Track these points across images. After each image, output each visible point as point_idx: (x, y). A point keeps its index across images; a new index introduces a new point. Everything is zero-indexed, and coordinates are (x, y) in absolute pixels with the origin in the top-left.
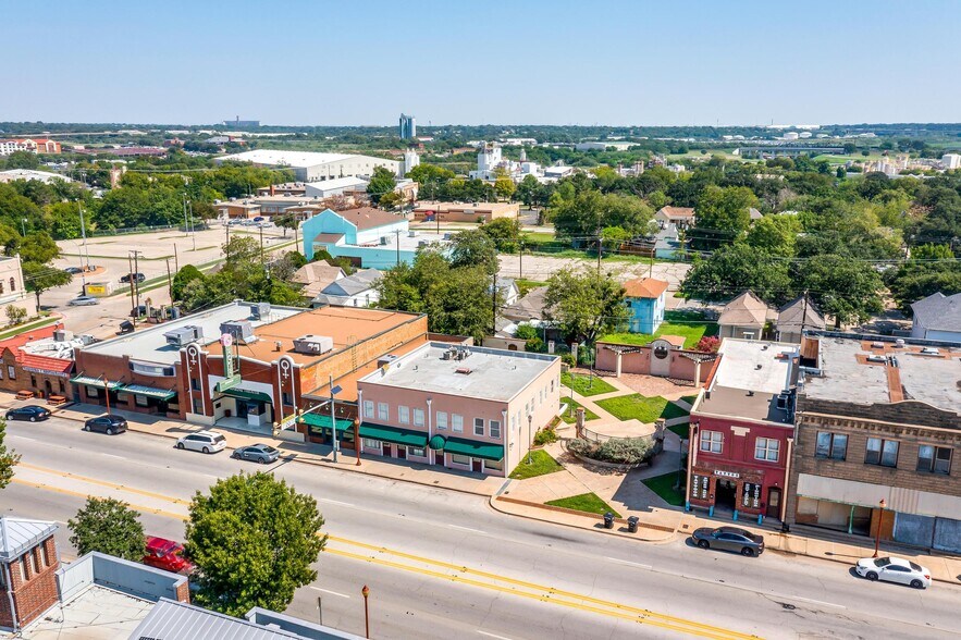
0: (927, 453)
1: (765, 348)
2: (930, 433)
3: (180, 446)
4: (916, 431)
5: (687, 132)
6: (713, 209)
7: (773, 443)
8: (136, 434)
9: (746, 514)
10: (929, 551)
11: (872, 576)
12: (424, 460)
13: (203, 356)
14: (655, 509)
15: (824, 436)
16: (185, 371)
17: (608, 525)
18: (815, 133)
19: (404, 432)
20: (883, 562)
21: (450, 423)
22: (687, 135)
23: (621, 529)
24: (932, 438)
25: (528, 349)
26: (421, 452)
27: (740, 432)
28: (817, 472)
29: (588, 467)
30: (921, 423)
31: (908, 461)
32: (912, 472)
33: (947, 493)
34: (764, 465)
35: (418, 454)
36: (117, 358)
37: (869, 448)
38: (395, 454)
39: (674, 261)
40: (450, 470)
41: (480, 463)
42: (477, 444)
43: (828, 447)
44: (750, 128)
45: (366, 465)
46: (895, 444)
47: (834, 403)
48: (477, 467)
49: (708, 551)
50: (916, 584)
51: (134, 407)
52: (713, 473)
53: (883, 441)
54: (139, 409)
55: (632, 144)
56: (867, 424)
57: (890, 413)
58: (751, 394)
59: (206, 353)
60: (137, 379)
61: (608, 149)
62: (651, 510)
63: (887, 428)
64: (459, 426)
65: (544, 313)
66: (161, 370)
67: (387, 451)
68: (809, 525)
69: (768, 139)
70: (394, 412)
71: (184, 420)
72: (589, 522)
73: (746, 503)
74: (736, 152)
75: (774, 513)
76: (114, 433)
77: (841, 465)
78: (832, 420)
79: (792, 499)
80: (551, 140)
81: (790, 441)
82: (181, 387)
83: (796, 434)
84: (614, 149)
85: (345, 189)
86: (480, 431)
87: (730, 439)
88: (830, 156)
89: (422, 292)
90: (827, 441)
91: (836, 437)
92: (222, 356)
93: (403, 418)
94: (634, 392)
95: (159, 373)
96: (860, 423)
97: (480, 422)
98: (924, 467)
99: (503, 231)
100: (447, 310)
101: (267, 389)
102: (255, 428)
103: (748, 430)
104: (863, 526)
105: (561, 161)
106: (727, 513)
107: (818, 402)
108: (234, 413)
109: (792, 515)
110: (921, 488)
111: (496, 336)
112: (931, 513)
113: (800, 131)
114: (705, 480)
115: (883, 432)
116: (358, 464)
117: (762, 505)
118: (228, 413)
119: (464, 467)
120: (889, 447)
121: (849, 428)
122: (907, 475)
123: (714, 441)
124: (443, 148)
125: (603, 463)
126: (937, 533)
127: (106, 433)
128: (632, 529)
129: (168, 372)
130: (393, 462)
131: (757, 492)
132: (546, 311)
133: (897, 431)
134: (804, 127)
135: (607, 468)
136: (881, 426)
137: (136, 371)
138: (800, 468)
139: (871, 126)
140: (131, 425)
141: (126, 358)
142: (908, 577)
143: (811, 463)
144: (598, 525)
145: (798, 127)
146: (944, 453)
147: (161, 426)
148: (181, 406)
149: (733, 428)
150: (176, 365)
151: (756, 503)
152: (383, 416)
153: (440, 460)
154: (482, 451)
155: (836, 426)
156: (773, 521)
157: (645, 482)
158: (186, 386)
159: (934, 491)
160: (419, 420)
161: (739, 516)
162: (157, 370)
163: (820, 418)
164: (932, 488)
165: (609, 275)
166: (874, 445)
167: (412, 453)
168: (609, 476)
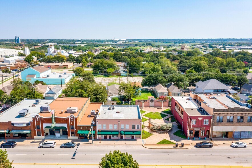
0: (239, 118)
1: (183, 97)
2: (240, 113)
3: (41, 147)
4: (237, 113)
5: (95, 41)
6: (134, 63)
7: (207, 120)
8: (20, 146)
9: (202, 138)
10: (240, 139)
11: (236, 147)
12: (117, 138)
13: (41, 118)
14: (182, 140)
15: (218, 117)
16: (34, 123)
17: (177, 146)
18: (126, 41)
19: (112, 131)
20: (237, 143)
21: (125, 127)
22: (96, 42)
23: (180, 147)
24: (240, 114)
25: (117, 104)
26: (116, 136)
27: (200, 119)
28: (217, 125)
29: (158, 133)
30: (238, 111)
31: (235, 120)
32: (236, 122)
33: (243, 126)
34: (206, 126)
35: (115, 137)
36: (6, 122)
37: (227, 118)
38: (108, 138)
39: (127, 76)
40: (125, 140)
41: (134, 137)
42: (133, 132)
43: (219, 119)
44: (110, 40)
45: (102, 142)
46: (233, 117)
47: (221, 109)
48: (133, 138)
49: (201, 148)
50: (245, 147)
51: (13, 137)
52: (194, 129)
53: (230, 116)
54: (15, 138)
55: (85, 45)
56: (228, 113)
57: (232, 110)
58: (192, 109)
59: (42, 117)
60: (14, 128)
61: (79, 46)
62: (181, 141)
63: (232, 113)
64: (128, 127)
65: (119, 94)
66: (25, 124)
67: (105, 138)
68: (215, 138)
69: (115, 43)
70: (108, 126)
71: (33, 138)
72: (171, 147)
73: (201, 135)
74: (110, 46)
75: (208, 136)
76: (13, 147)
77: (222, 123)
78: (221, 113)
79: (212, 133)
80: (61, 43)
81: (212, 119)
82: (32, 129)
83: (213, 117)
84: (80, 46)
85: (16, 60)
86: (134, 128)
87: (198, 121)
88: (132, 47)
89: (85, 91)
90: (219, 118)
91: (221, 117)
92: (51, 117)
93: (111, 128)
94: (150, 112)
95: (25, 125)
96: (226, 113)
97: (134, 126)
98: (239, 121)
99: (80, 71)
100: (94, 95)
101: (66, 125)
102: (59, 137)
103: (202, 118)
104: (226, 136)
105: (72, 50)
106: (197, 138)
107: (217, 110)
108: (49, 134)
109: (212, 136)
110: (238, 125)
111: (108, 101)
112: (240, 131)
113: (122, 41)
114: (192, 131)
115: (231, 114)
116: (100, 143)
117: (205, 135)
118: (47, 134)
119: (129, 138)
120: (232, 118)
121: (224, 115)
122: (235, 123)
123: (194, 122)
124: (31, 46)
125: (161, 131)
126: (241, 135)
127: (10, 147)
128: (182, 146)
129: (28, 124)
130: (108, 140)
131: (204, 132)
132: (120, 93)
133: (233, 114)
134: (123, 40)
135: (162, 132)
136: (230, 113)
137: (15, 125)
138: (213, 125)
139: (137, 40)
140: (18, 143)
141: (10, 122)
142: (243, 145)
143: (216, 124)
144: (174, 147)
145: (121, 40)
146: (242, 117)
147: (27, 142)
148: (32, 135)
149: (199, 118)
150: (30, 122)
151: (204, 135)
152: (105, 128)
153: (122, 137)
154: (135, 133)
155: (221, 115)
156: (208, 138)
157: (173, 134)
158: (34, 128)
159: (241, 126)
160: (115, 128)
161: (201, 139)
162: (24, 124)
163: (218, 113)
164: (240, 125)
165: (135, 82)
166: (228, 118)
167: (113, 137)
168: (164, 134)
